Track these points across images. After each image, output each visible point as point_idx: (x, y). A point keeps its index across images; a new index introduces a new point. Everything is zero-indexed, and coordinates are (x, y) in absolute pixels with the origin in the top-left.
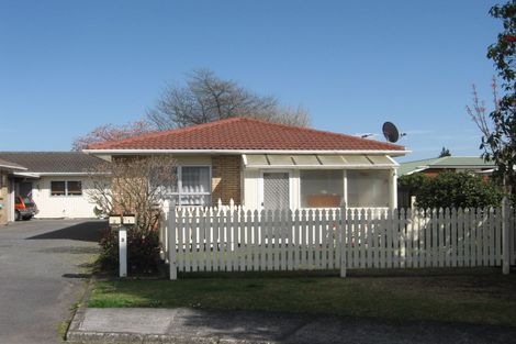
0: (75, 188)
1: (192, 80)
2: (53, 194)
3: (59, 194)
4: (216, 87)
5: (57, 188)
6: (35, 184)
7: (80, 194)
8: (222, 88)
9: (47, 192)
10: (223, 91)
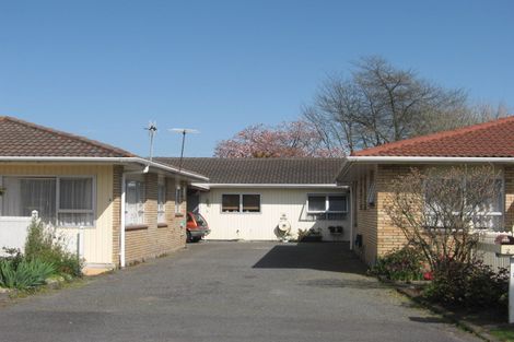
0: (252, 203)
1: (359, 70)
2: (224, 210)
3: (231, 211)
4: (389, 78)
5: (230, 203)
6: (203, 197)
7: (258, 211)
8: (399, 80)
9: (217, 207)
10: (398, 84)
